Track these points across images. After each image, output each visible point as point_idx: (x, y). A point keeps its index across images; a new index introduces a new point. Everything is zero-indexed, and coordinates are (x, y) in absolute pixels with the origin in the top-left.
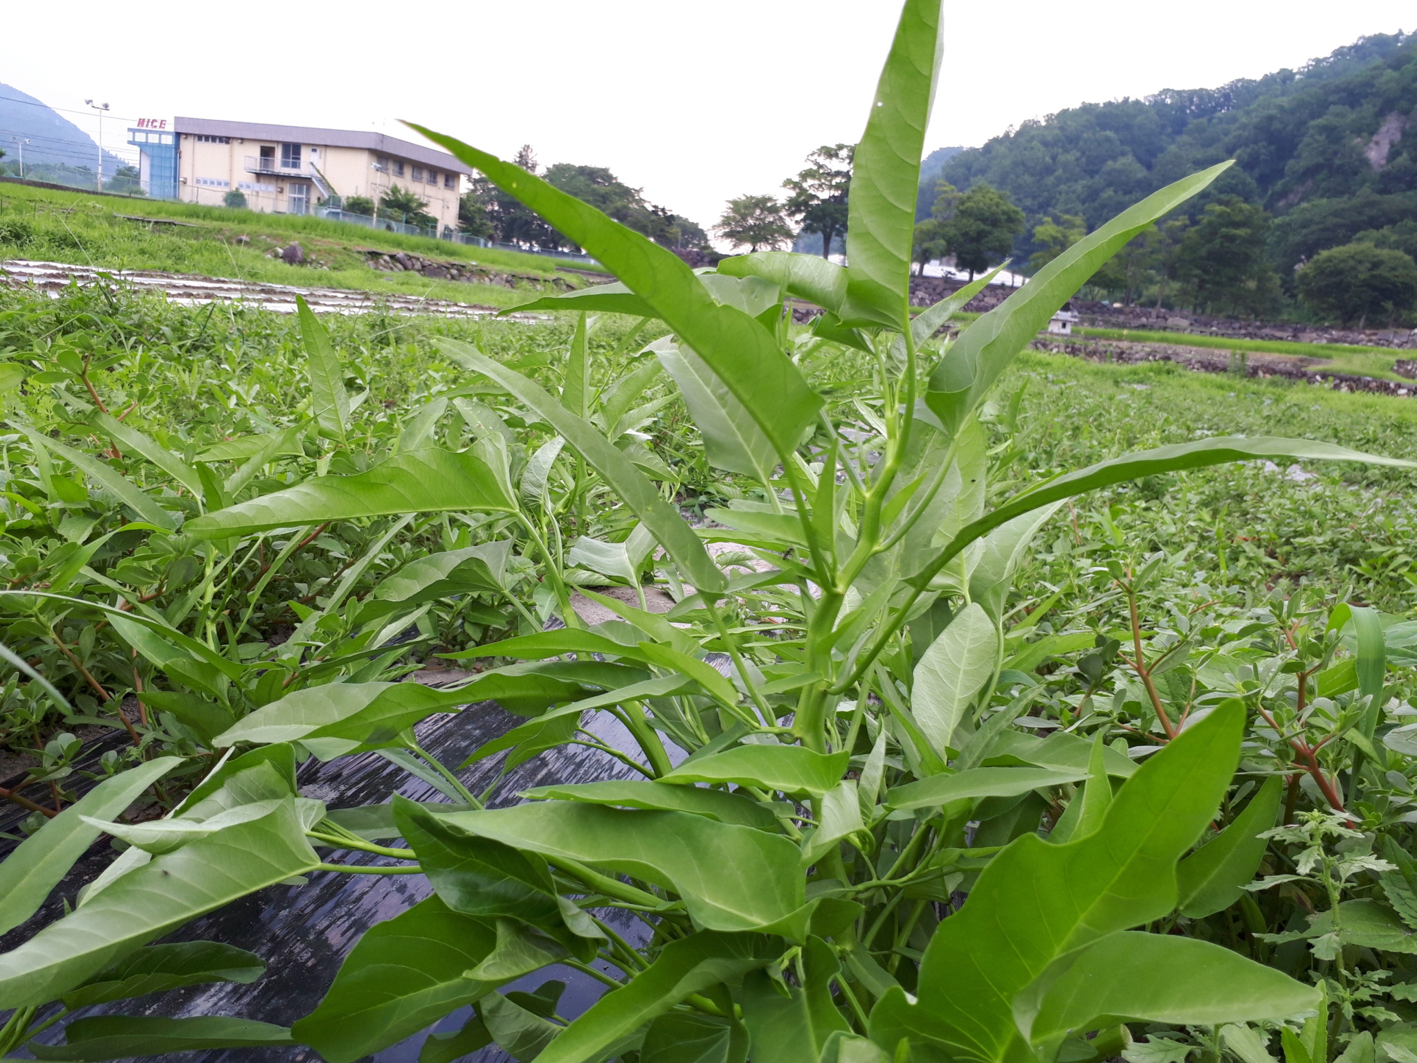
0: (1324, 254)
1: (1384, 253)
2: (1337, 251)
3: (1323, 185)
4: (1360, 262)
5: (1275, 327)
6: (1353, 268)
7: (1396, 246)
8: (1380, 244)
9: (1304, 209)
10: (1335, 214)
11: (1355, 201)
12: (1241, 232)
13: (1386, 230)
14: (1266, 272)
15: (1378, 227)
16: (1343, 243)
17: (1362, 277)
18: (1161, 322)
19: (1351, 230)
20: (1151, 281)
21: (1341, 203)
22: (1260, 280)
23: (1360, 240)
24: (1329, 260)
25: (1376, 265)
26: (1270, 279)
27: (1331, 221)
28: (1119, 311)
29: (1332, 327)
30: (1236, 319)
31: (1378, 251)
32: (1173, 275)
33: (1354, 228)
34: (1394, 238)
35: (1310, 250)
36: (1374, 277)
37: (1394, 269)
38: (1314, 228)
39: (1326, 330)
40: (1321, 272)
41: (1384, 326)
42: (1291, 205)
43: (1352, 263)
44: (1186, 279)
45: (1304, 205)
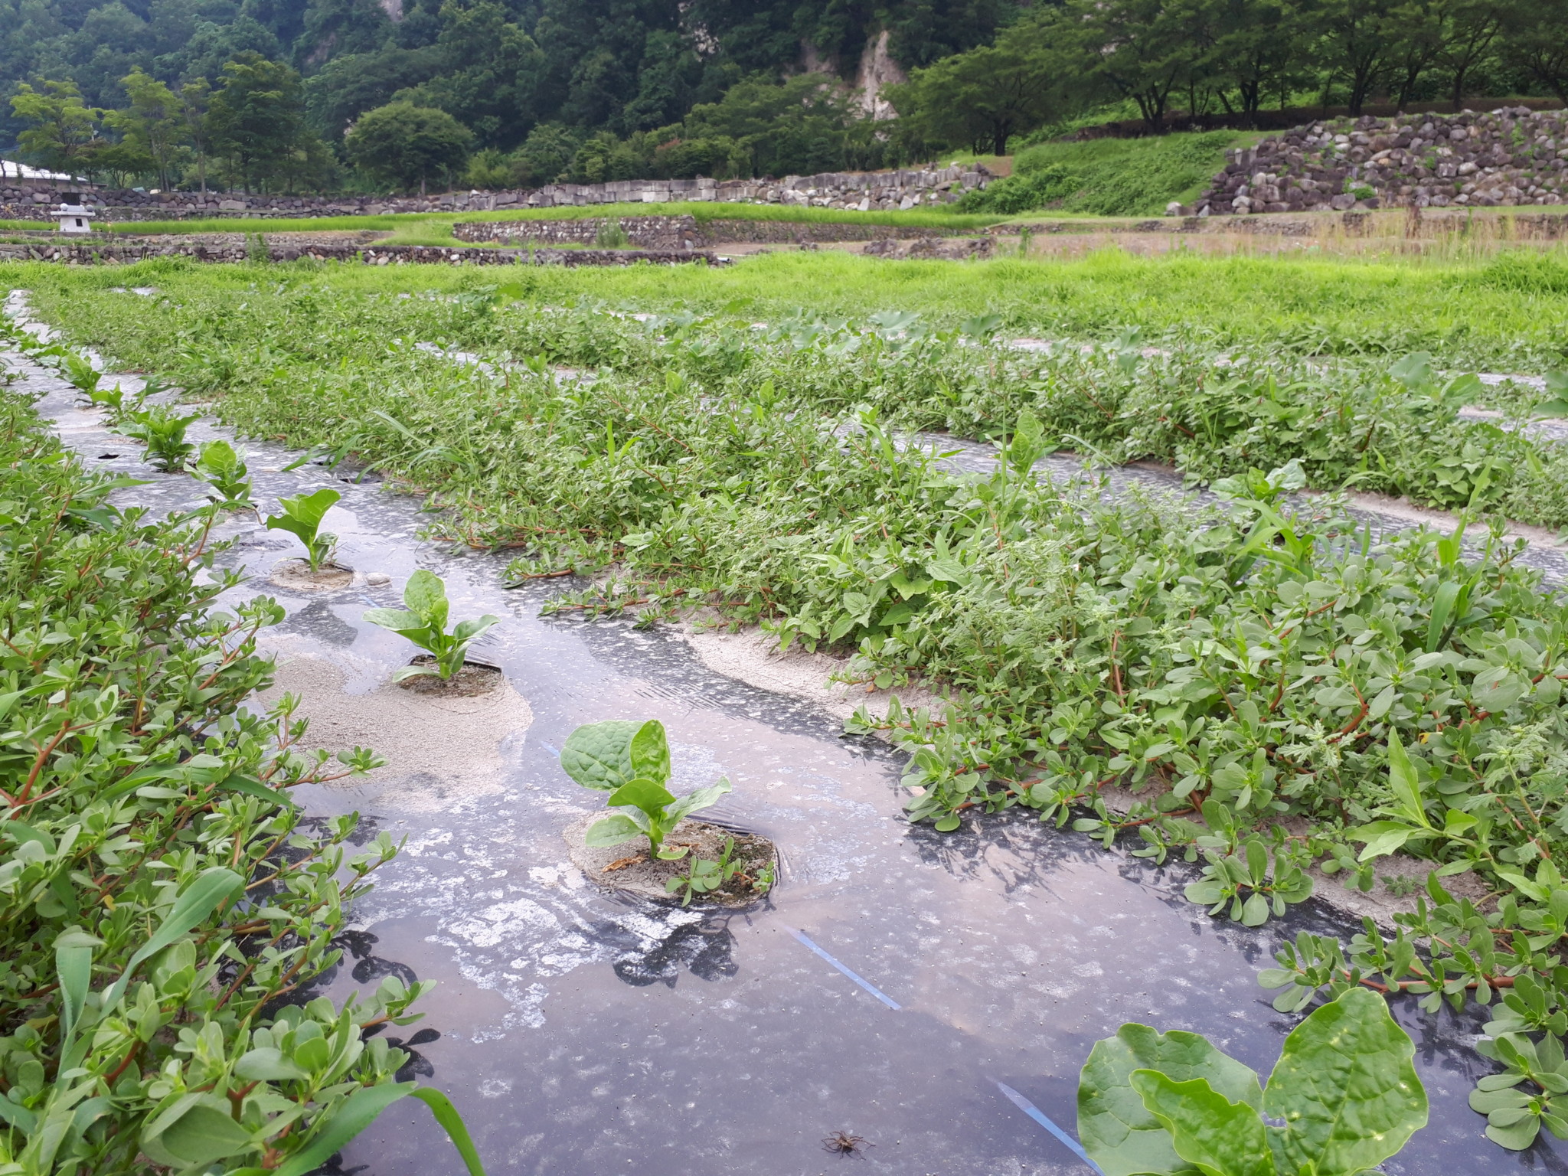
0: (367, 116)
1: (425, 112)
2: (377, 112)
3: (348, 38)
4: (404, 123)
5: (340, 201)
6: (400, 130)
7: (433, 104)
8: (418, 102)
9: (334, 67)
10: (368, 71)
11: (384, 57)
12: (272, 94)
13: (420, 88)
14: (313, 140)
15: (413, 85)
16: (383, 104)
17: (411, 138)
18: (212, 208)
19: (386, 90)
20: (185, 159)
21: (369, 58)
22: (308, 150)
23: (399, 99)
24: (374, 122)
25: (420, 125)
26: (319, 148)
27: (365, 80)
28: (158, 199)
29: (396, 196)
30: (296, 195)
31: (418, 111)
32: (211, 152)
33: (391, 86)
34: (430, 96)
35: (353, 112)
36: (421, 138)
37: (438, 129)
38: (350, 87)
39: (390, 199)
40: (369, 136)
41: (443, 190)
42: (320, 63)
43: (396, 125)
44: (226, 152)
45: (334, 62)
